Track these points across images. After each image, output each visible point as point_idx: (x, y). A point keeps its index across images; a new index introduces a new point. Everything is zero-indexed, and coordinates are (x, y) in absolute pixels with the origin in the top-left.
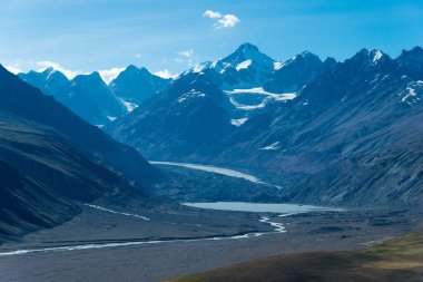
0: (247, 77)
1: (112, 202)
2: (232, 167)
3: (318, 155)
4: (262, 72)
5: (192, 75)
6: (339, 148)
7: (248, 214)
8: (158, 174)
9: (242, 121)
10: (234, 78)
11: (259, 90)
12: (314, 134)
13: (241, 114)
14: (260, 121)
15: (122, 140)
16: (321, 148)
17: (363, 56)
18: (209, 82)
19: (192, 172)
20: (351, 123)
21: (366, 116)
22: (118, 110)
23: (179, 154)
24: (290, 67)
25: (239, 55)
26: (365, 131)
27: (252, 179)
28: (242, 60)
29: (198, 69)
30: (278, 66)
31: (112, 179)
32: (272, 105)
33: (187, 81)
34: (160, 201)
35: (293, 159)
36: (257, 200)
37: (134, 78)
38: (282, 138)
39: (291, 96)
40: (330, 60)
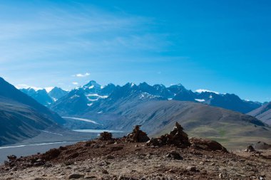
0: (93, 91)
1: (51, 130)
2: (88, 119)
3: (114, 115)
4: (97, 90)
5: (75, 90)
6: (121, 113)
7: (93, 133)
8: (64, 121)
9: (91, 104)
10: (88, 91)
11: (96, 95)
12: (113, 108)
13: (91, 102)
14: (97, 104)
15: (53, 110)
16: (116, 113)
17: (128, 85)
18: (80, 93)
19: (75, 120)
20: (124, 105)
21: (129, 103)
22: (51, 100)
23: (71, 114)
24: (106, 88)
25: (90, 84)
26: (129, 107)
27: (94, 122)
28: (91, 85)
29: (77, 88)
30: (102, 87)
31: (51, 123)
32: (100, 99)
33: (73, 92)
34: (65, 130)
35: (106, 116)
36: (96, 129)
37: (57, 91)
38: (104, 109)
39: (106, 97)
40: (118, 86)
